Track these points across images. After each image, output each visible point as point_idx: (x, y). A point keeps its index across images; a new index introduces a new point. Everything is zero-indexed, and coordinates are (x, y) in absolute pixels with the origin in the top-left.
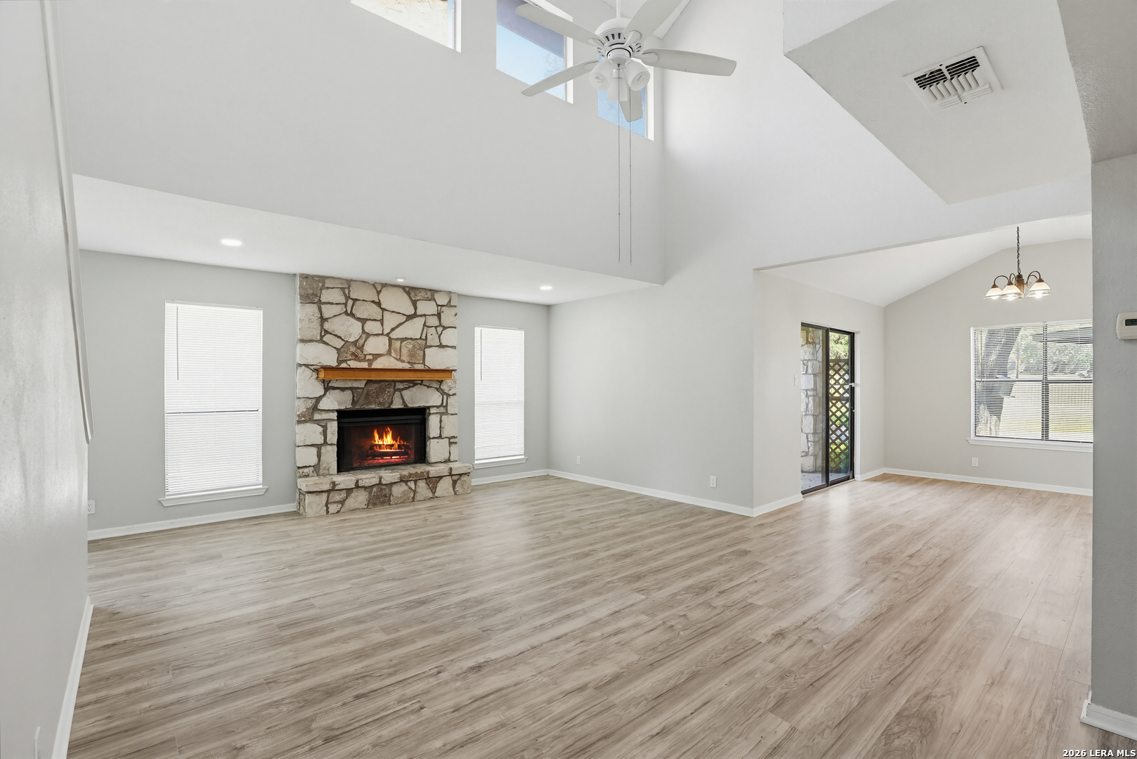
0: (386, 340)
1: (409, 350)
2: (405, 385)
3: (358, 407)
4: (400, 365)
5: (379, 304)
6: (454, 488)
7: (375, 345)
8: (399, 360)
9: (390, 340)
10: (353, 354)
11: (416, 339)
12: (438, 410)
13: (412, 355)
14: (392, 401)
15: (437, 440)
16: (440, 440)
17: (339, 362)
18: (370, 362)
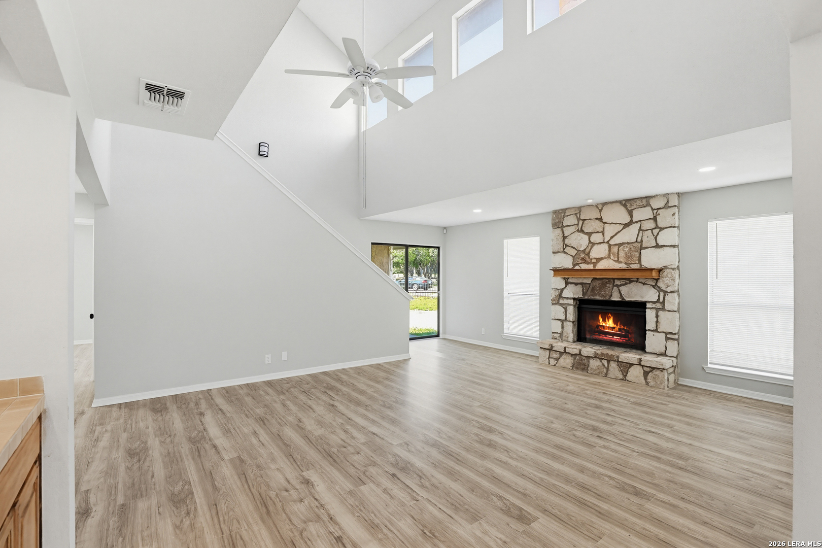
0: (606, 246)
1: (626, 253)
2: (623, 282)
3: (586, 297)
4: (617, 266)
5: (600, 219)
6: (646, 378)
7: (598, 252)
8: (618, 261)
9: (610, 246)
10: (583, 259)
11: (633, 243)
12: (654, 306)
13: (628, 257)
14: (611, 295)
15: (652, 333)
16: (656, 334)
17: (574, 265)
18: (595, 264)
